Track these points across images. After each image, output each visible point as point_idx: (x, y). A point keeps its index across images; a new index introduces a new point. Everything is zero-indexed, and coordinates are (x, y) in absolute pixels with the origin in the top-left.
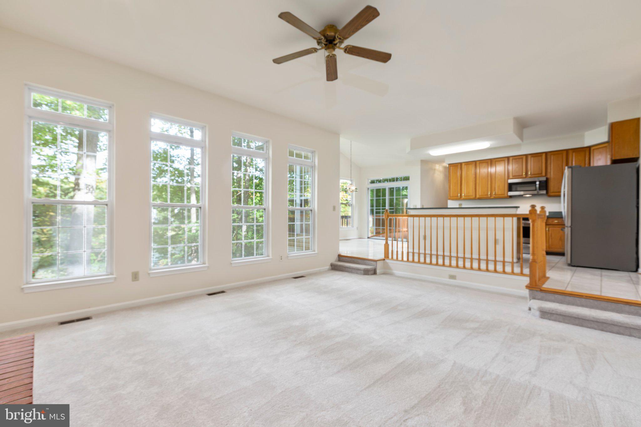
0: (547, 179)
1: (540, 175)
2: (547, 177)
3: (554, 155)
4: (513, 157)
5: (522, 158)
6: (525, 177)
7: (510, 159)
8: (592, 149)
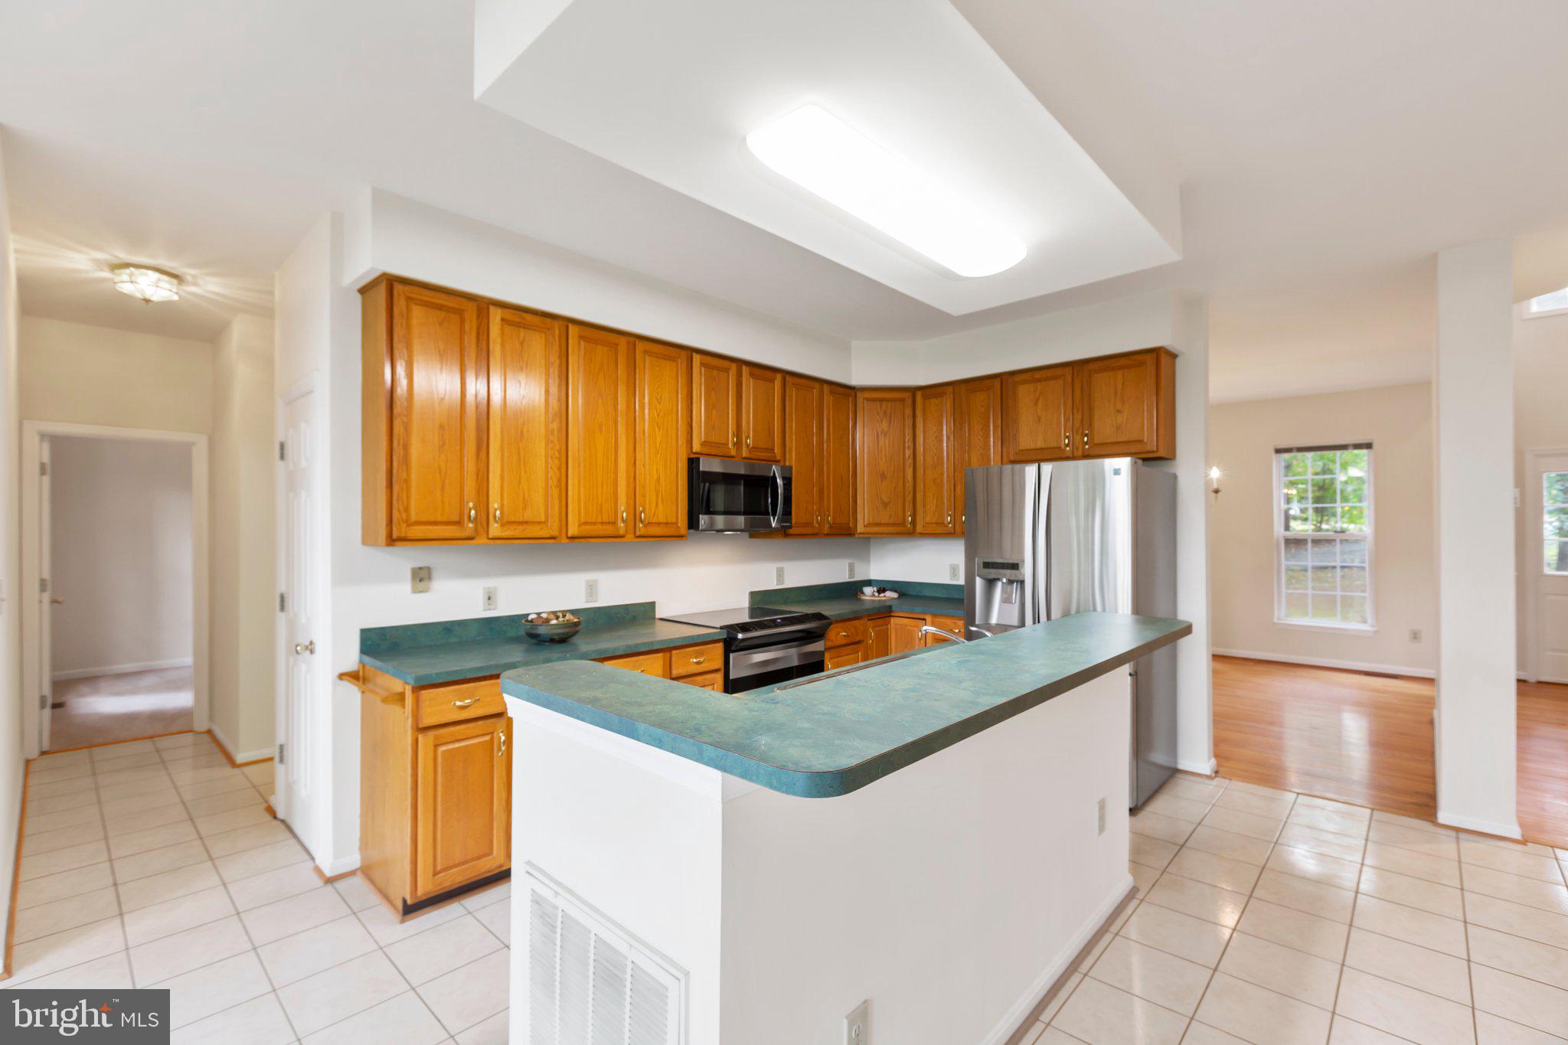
1: (769, 454)
3: (798, 387)
4: (704, 357)
5: (727, 370)
6: (733, 453)
7: (694, 360)
8: (860, 396)
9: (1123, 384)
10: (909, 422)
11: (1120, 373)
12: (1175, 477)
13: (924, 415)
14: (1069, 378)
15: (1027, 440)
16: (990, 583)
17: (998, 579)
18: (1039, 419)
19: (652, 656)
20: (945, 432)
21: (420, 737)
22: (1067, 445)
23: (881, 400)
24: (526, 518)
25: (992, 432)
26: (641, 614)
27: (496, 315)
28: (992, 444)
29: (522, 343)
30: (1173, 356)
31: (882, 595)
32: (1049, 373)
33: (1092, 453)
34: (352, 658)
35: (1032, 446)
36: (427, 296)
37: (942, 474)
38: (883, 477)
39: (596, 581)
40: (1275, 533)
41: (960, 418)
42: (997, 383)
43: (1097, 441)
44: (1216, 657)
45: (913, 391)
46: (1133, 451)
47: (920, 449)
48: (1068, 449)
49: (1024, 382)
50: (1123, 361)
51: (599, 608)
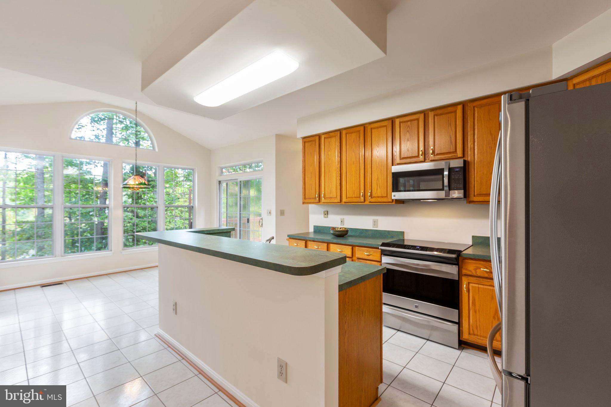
0: (465, 162)
1: (451, 155)
2: (465, 159)
3: (481, 106)
4: (402, 119)
5: (417, 119)
6: (422, 159)
7: (396, 122)
19: (343, 246)
24: (331, 196)
27: (323, 137)
29: (329, 143)
36: (308, 139)
39: (377, 219)
51: (377, 230)
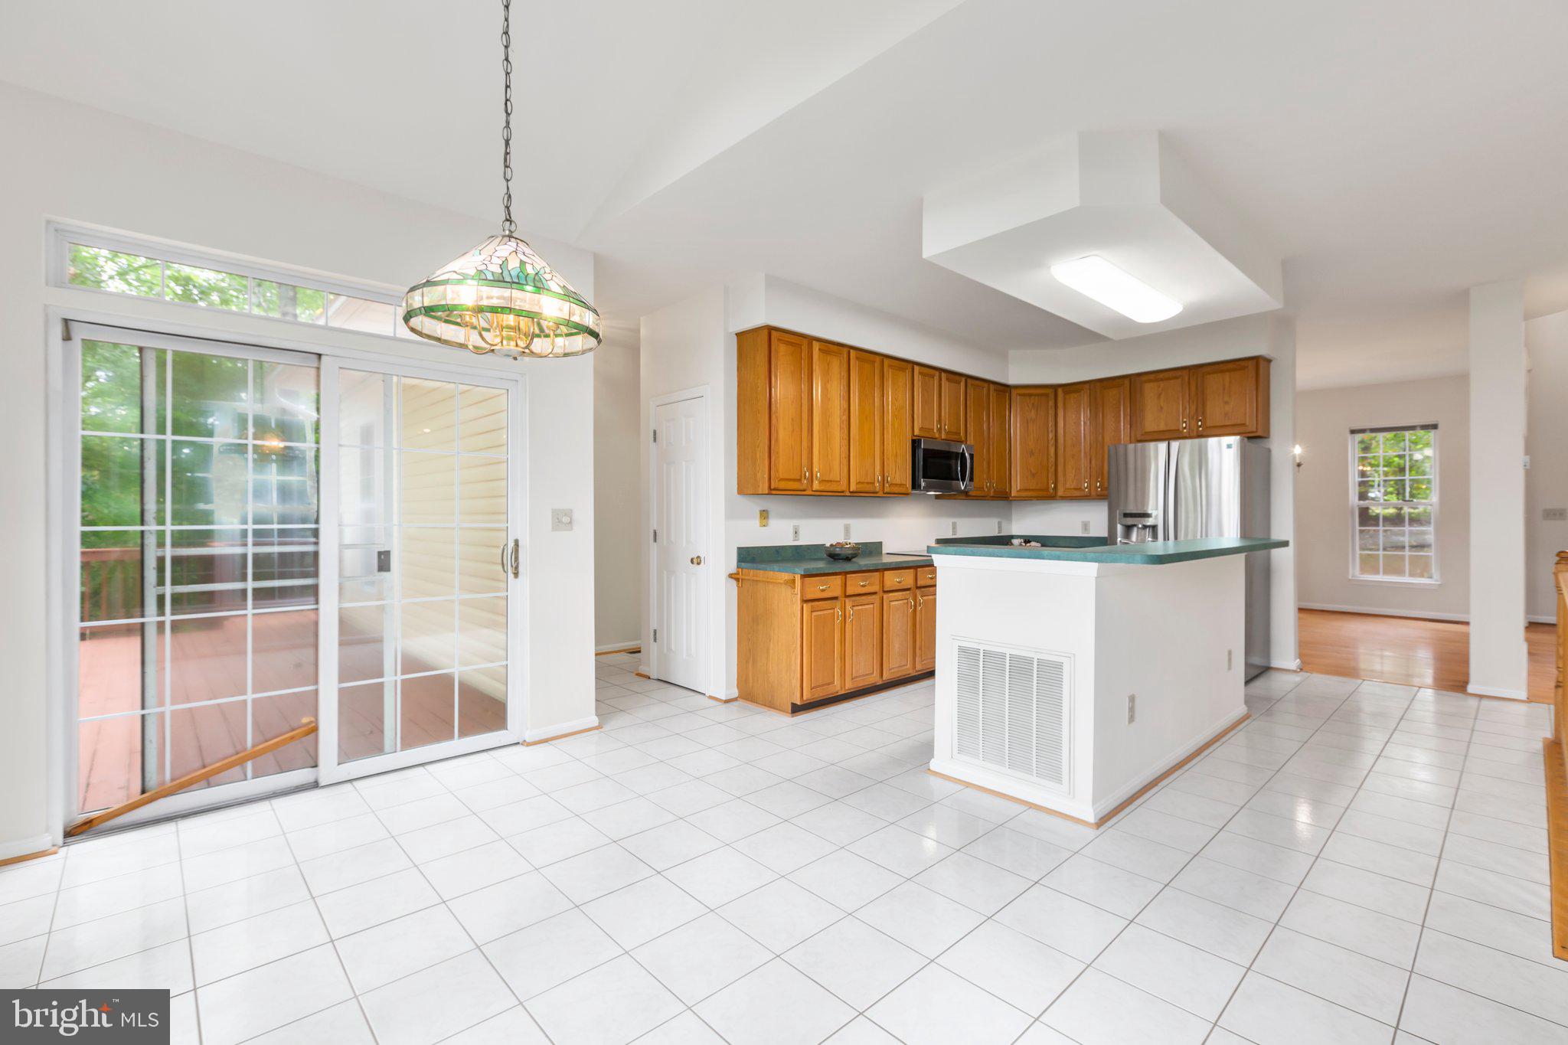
1: (957, 436)
3: (974, 387)
4: (923, 368)
5: (933, 376)
6: (937, 436)
7: (915, 371)
8: (1014, 392)
9: (1230, 382)
10: (1051, 412)
11: (1227, 376)
12: (1269, 451)
13: (1064, 404)
14: (1187, 378)
15: (1151, 424)
16: (1128, 529)
17: (1135, 525)
18: (1162, 408)
20: (1082, 419)
21: (805, 605)
22: (1185, 428)
23: (1030, 395)
24: (831, 478)
25: (1122, 419)
26: (874, 549)
27: (816, 346)
28: (1122, 428)
29: (828, 364)
30: (1268, 361)
31: (1028, 544)
32: (1171, 374)
33: (1205, 434)
34: (732, 565)
35: (1156, 429)
36: (787, 337)
37: (1080, 451)
38: (1032, 453)
39: (849, 525)
40: (1350, 503)
41: (1097, 406)
42: (1127, 382)
43: (1209, 424)
44: (1301, 610)
45: (1055, 388)
46: (1241, 431)
47: (1061, 431)
48: (1185, 431)
49: (1150, 381)
50: (1230, 366)
